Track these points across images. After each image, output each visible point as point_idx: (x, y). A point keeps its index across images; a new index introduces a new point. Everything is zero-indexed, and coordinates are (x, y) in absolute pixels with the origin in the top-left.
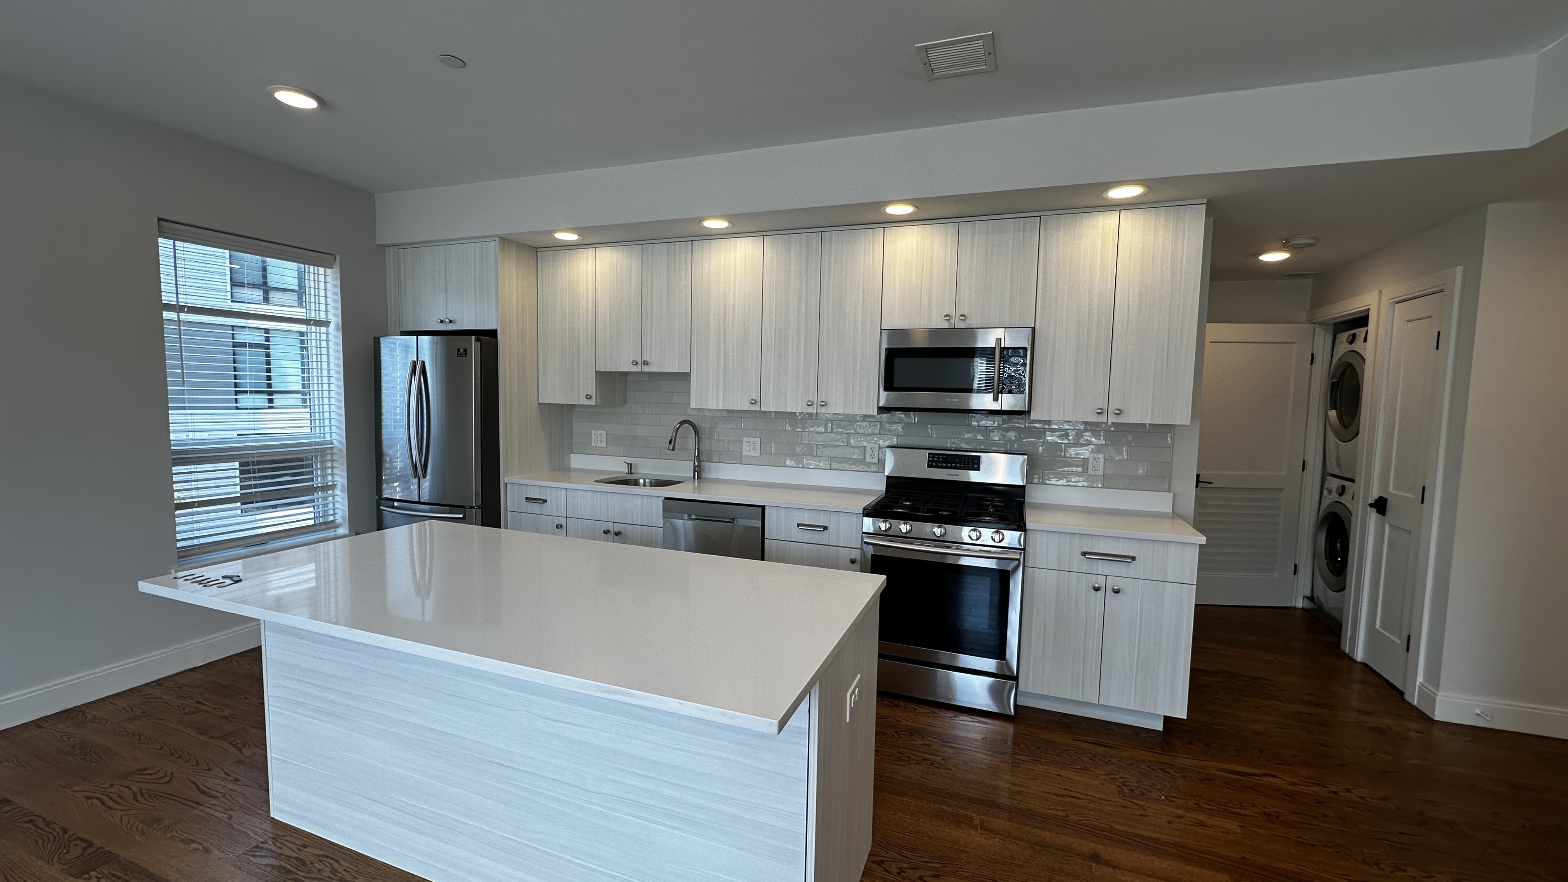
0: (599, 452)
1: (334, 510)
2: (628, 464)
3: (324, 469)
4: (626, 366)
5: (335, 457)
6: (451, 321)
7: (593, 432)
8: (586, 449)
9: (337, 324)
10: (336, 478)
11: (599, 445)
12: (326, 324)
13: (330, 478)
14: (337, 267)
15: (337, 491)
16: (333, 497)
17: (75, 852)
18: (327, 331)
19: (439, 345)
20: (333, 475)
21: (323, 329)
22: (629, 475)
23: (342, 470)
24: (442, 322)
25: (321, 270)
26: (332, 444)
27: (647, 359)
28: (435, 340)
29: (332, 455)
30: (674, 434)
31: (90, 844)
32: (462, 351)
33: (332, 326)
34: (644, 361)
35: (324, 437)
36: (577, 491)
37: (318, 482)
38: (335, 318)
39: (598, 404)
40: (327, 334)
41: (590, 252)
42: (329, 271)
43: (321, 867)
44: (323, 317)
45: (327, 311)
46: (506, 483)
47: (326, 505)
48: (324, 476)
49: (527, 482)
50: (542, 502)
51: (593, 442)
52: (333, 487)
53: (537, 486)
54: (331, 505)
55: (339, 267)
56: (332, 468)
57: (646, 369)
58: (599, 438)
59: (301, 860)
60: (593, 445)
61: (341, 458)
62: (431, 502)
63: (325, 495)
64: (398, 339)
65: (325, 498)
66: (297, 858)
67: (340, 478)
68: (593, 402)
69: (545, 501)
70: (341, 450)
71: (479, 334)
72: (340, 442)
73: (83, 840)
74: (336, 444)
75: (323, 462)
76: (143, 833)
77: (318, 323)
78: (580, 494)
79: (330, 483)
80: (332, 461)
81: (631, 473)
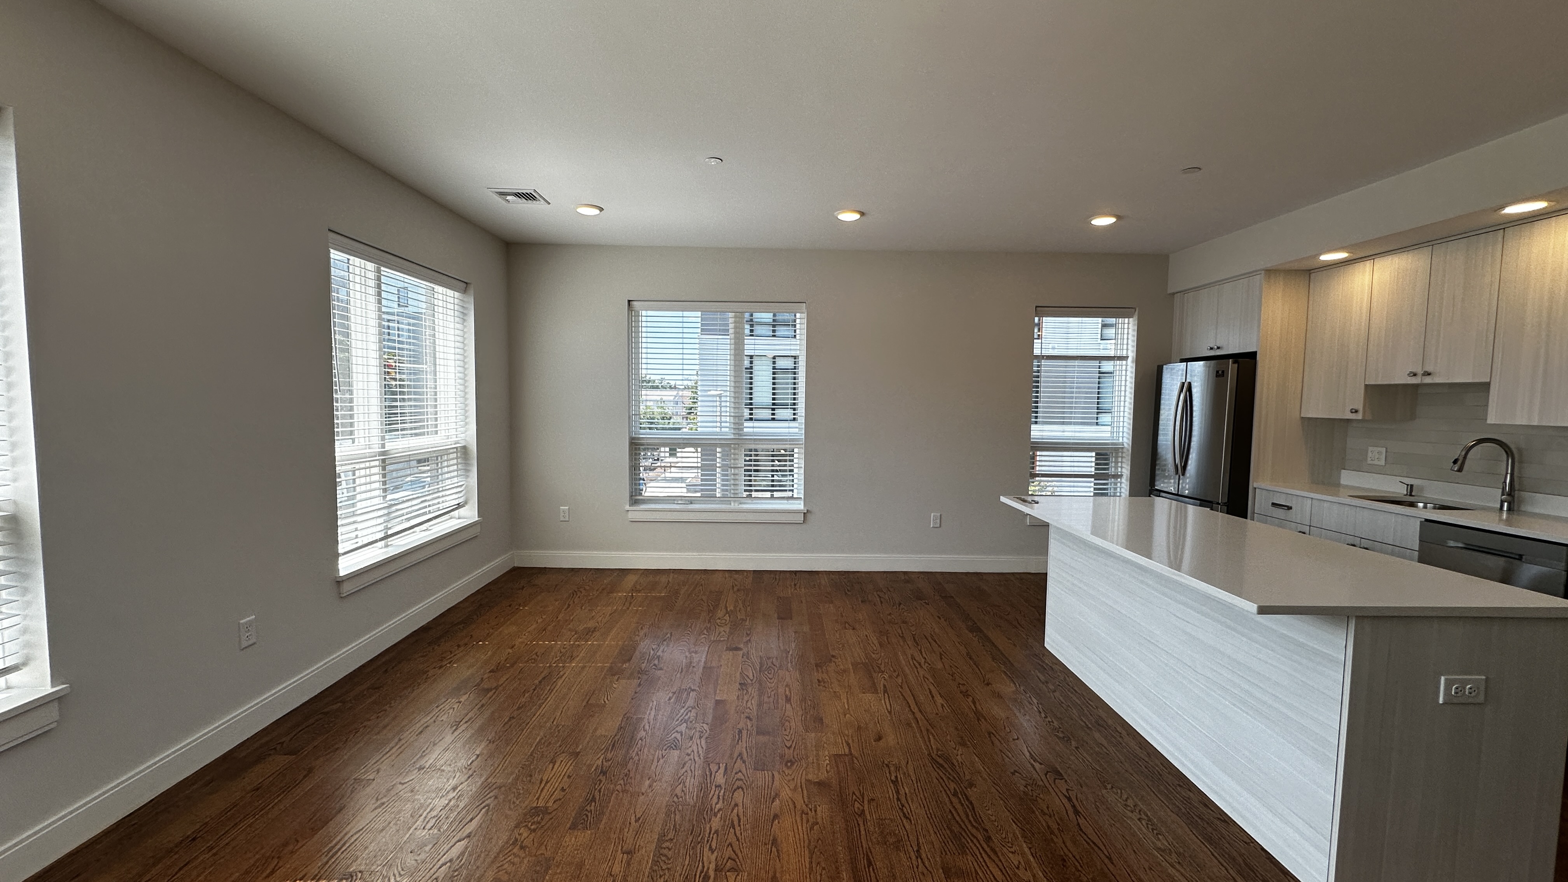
0: (1374, 470)
1: (1120, 493)
2: (1408, 485)
3: (1116, 462)
4: (1401, 378)
5: (1124, 455)
6: (1218, 348)
7: (1370, 449)
8: (1360, 466)
9: (1133, 358)
10: (1124, 470)
11: (1376, 462)
12: (1125, 358)
13: (1120, 469)
14: (1136, 317)
15: (1123, 480)
16: (1121, 483)
17: (970, 623)
18: (1127, 363)
19: (1211, 368)
20: (1122, 467)
21: (1124, 362)
22: (1408, 497)
23: (1128, 465)
24: (1211, 349)
25: (1126, 320)
26: (1123, 445)
27: (1429, 369)
28: (1208, 365)
29: (1122, 453)
30: (1463, 453)
31: (976, 624)
32: (1220, 372)
33: (1130, 359)
34: (1425, 372)
35: (1118, 440)
36: (1322, 502)
37: (1112, 471)
38: (1132, 354)
39: (1367, 418)
40: (1127, 365)
41: (1368, 264)
42: (1131, 319)
43: (1060, 675)
44: (1124, 354)
45: (1127, 349)
46: (1255, 488)
47: (1115, 489)
48: (1116, 468)
49: (1277, 489)
50: (1286, 508)
51: (1369, 459)
52: (1121, 476)
53: (1284, 493)
54: (1119, 489)
55: (1137, 317)
56: (1122, 462)
57: (1428, 380)
58: (1376, 455)
59: (1052, 668)
60: (1369, 462)
61: (1127, 455)
62: (1190, 496)
63: (1116, 481)
64: (1177, 365)
65: (1116, 484)
66: (1050, 667)
67: (1125, 470)
68: (1359, 416)
69: (1290, 508)
70: (1128, 450)
71: (1236, 357)
72: (1128, 444)
73: (973, 621)
74: (1126, 445)
75: (1117, 457)
76: (993, 628)
77: (1121, 358)
78: (1326, 505)
79: (1119, 473)
80: (1122, 457)
81: (1411, 495)
